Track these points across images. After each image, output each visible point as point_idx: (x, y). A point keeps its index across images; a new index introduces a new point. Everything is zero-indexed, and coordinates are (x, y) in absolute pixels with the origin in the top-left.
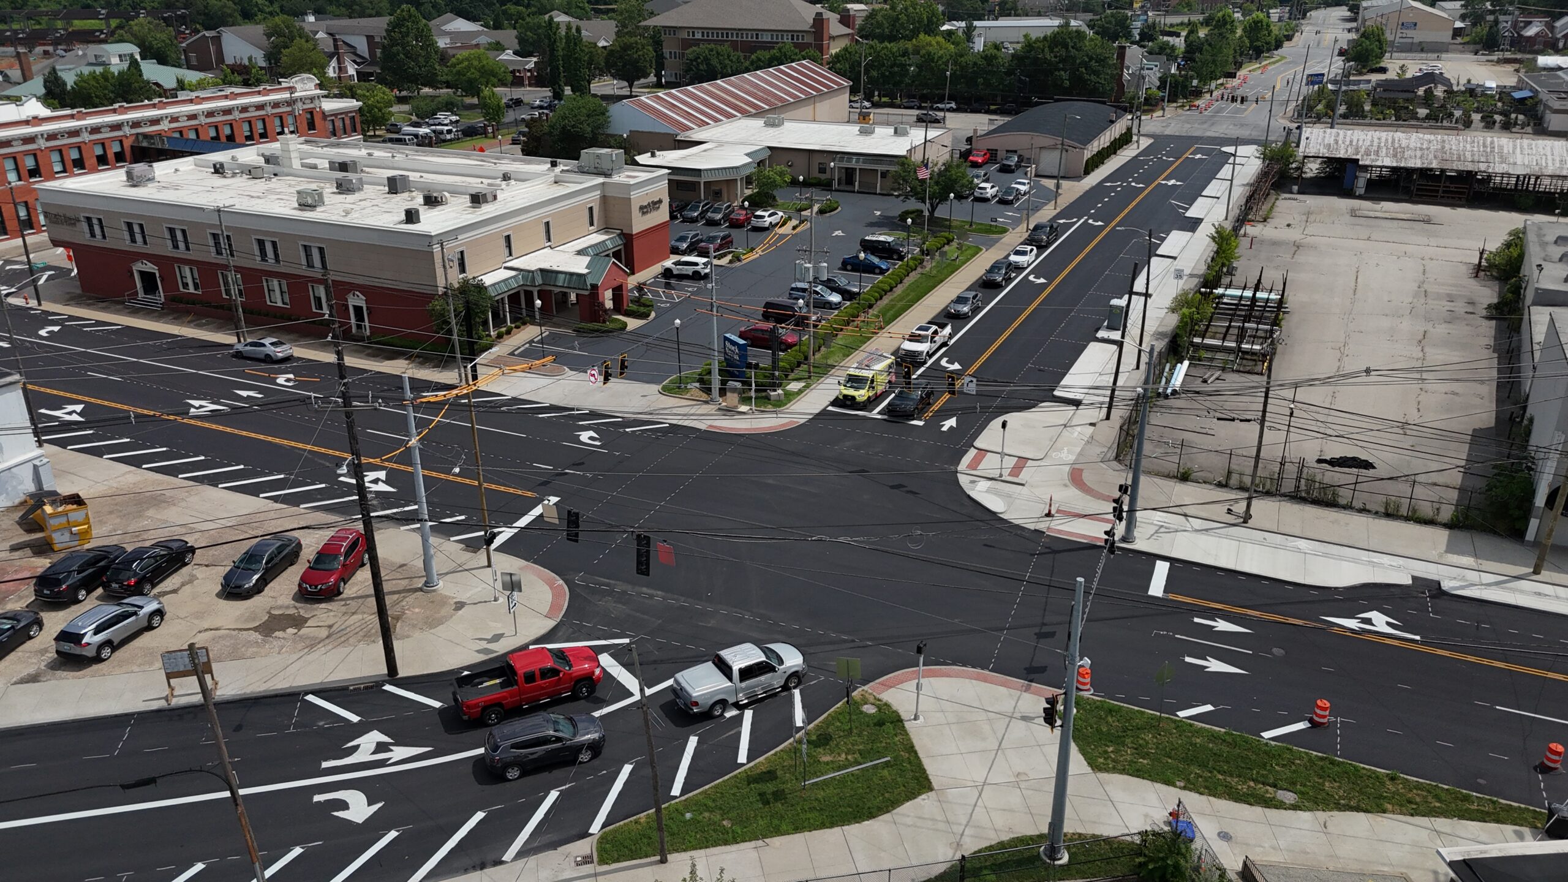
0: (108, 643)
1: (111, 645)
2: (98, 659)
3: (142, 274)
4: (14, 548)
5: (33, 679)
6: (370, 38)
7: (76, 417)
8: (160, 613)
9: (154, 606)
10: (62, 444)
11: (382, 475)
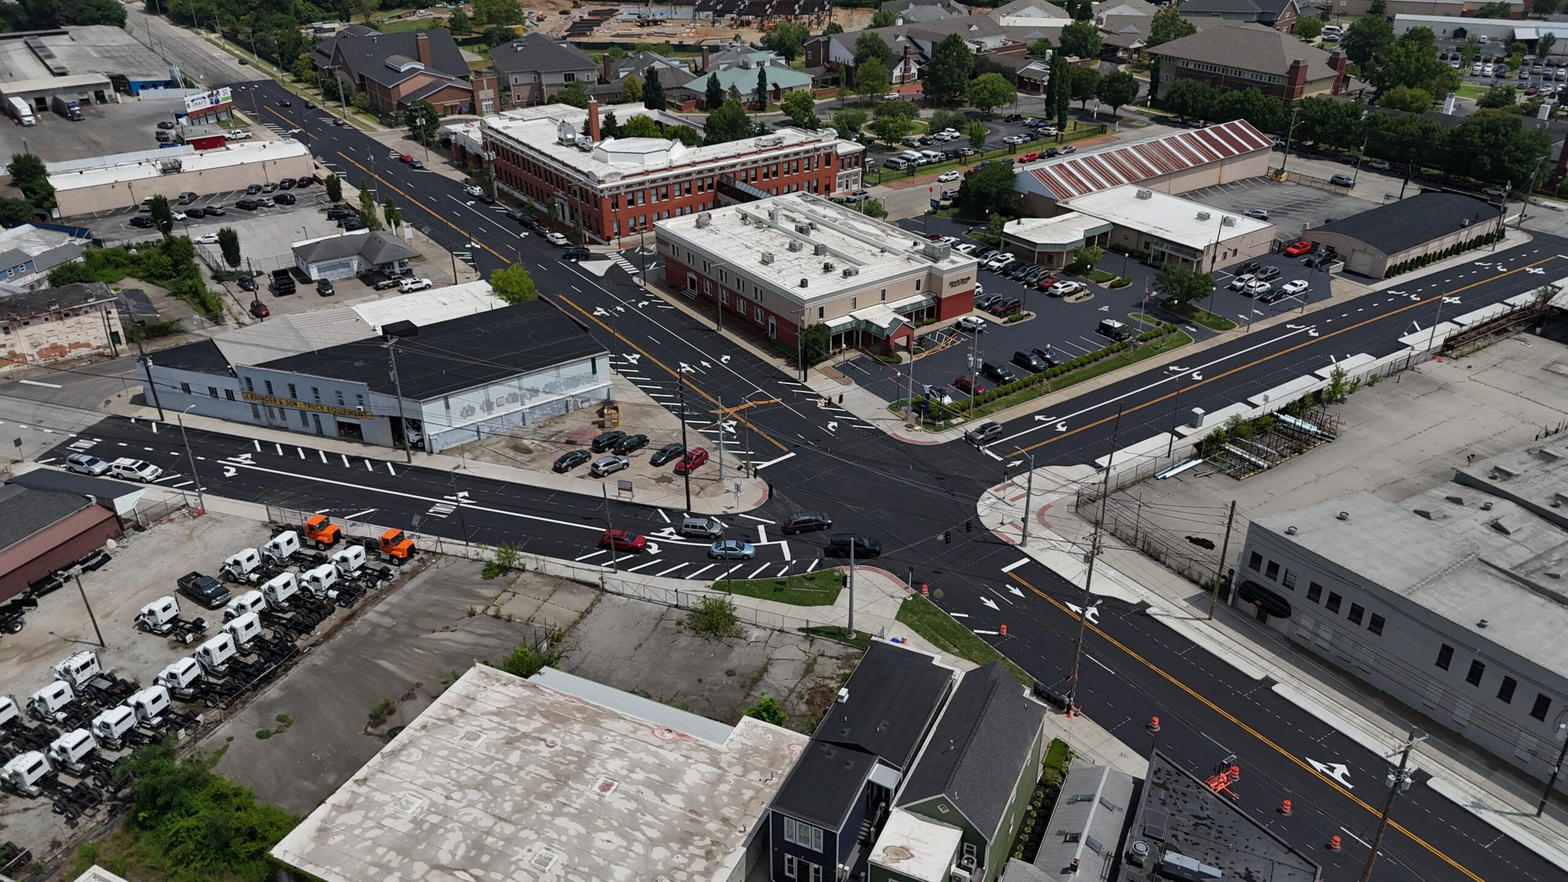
0: (607, 471)
1: (609, 473)
2: (602, 476)
3: (691, 279)
4: (594, 423)
5: (582, 477)
6: (934, 44)
7: (635, 362)
8: (627, 464)
9: (625, 461)
10: (625, 374)
11: (734, 423)
